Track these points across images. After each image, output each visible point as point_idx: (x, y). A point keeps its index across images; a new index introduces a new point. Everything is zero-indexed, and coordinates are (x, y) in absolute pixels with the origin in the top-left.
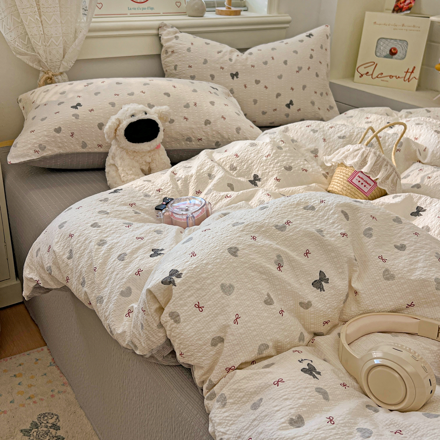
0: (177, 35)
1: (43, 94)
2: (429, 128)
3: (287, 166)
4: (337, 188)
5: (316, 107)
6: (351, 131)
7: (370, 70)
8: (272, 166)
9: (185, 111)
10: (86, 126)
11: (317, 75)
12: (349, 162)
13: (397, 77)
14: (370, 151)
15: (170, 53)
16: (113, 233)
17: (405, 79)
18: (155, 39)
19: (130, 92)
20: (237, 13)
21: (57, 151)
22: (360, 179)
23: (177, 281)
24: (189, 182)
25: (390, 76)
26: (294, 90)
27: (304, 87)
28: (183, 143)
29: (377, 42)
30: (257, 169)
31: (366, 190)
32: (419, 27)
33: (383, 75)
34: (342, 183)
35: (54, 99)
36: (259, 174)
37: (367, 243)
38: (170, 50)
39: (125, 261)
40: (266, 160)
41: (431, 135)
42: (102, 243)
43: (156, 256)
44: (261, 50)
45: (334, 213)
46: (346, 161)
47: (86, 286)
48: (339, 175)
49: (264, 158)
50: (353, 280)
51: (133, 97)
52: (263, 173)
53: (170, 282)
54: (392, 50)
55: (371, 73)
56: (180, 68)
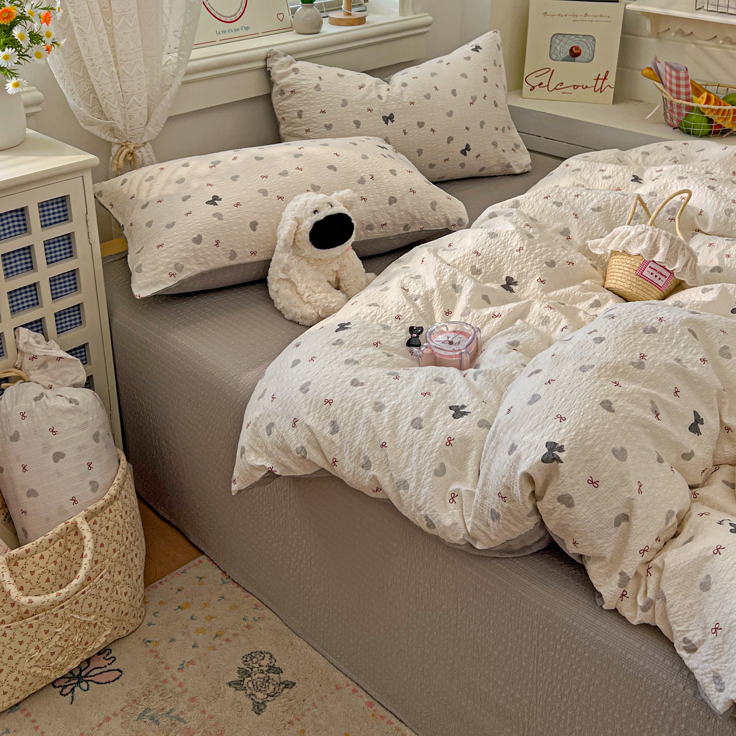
0: (295, 66)
1: (147, 184)
2: (698, 183)
3: (549, 261)
4: (622, 284)
5: (500, 149)
6: (606, 199)
7: (545, 79)
8: (529, 263)
9: (361, 188)
10: (235, 228)
11: (496, 105)
12: (634, 251)
13: (584, 87)
14: (660, 234)
15: (288, 94)
16: (385, 390)
17: (596, 90)
19: (281, 171)
21: (198, 269)
22: (652, 271)
24: (432, 300)
25: (574, 86)
26: (470, 130)
27: (482, 124)
28: (362, 233)
29: (551, 41)
31: (661, 283)
32: (609, 17)
34: (629, 278)
36: (514, 275)
37: (727, 366)
38: (288, 89)
39: (425, 429)
40: (520, 256)
42: (379, 407)
43: (462, 416)
44: (416, 78)
45: (682, 335)
46: (630, 249)
48: (621, 267)
49: (516, 253)
50: (724, 414)
51: (288, 177)
52: (519, 274)
53: (554, 460)
54: (574, 49)
55: (545, 84)
56: (308, 115)
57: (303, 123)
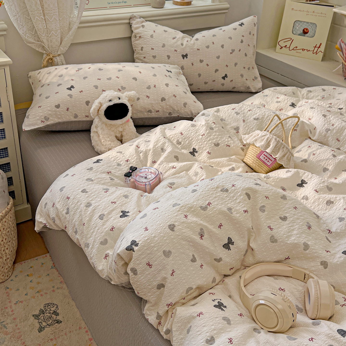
0: (143, 24)
1: (47, 75)
2: (319, 112)
3: (216, 143)
5: (244, 78)
6: (263, 114)
7: (288, 44)
8: (206, 143)
9: (148, 91)
10: (78, 103)
11: (246, 55)
12: (258, 145)
13: (308, 50)
14: (273, 138)
15: (138, 38)
16: (96, 197)
17: (314, 53)
18: (127, 26)
19: (108, 77)
20: (189, 4)
21: (57, 120)
22: (265, 157)
23: (136, 248)
24: (148, 154)
25: (303, 49)
26: (228, 67)
27: (236, 64)
28: (146, 114)
29: (294, 24)
30: (195, 144)
31: (269, 164)
32: (325, 14)
33: (297, 49)
34: (253, 158)
35: (55, 80)
36: (197, 148)
37: (261, 216)
38: (138, 36)
39: (104, 220)
40: (202, 138)
41: (320, 119)
42: (88, 205)
43: (124, 217)
44: (205, 36)
45: (240, 195)
46: (256, 143)
47: (78, 235)
49: (201, 137)
50: (251, 241)
51: (111, 81)
52: (199, 147)
53: (131, 250)
54: (305, 30)
55: (288, 46)
56: (145, 50)
57: (143, 53)
